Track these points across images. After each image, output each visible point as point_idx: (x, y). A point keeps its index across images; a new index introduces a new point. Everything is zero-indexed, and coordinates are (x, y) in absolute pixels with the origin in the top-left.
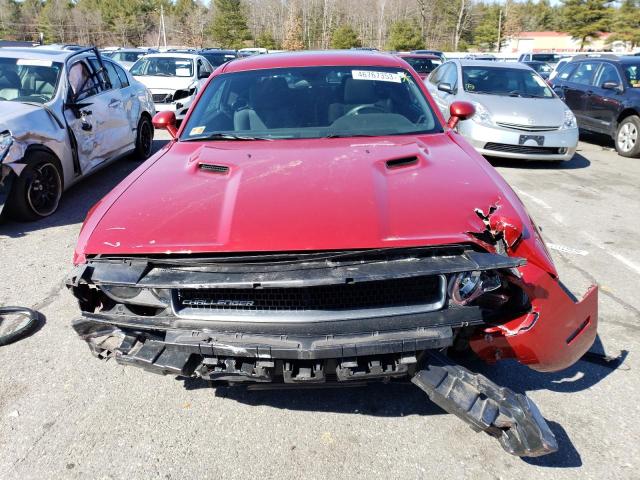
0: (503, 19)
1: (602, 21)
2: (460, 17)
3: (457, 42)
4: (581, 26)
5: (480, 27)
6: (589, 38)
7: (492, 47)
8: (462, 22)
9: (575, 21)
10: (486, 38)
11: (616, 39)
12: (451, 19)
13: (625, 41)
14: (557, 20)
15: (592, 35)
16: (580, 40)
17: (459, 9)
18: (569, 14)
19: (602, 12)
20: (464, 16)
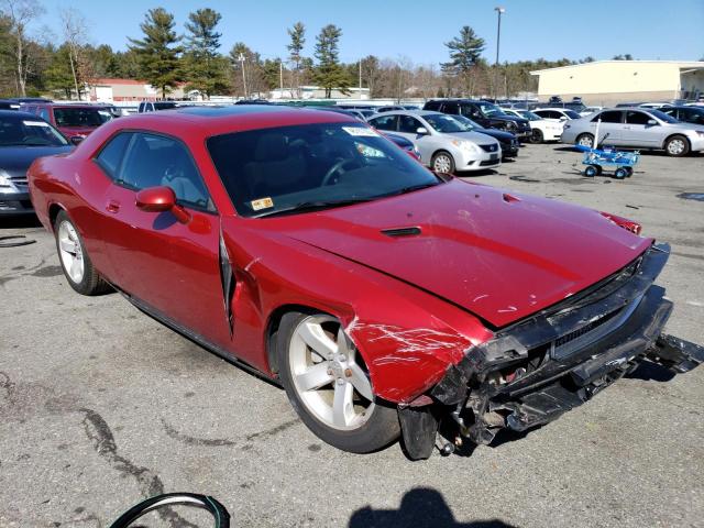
0: (75, 63)
1: (176, 70)
2: (20, 58)
3: (23, 87)
4: (158, 75)
5: (48, 71)
6: (168, 87)
7: (69, 94)
8: (24, 65)
9: (150, 69)
10: (60, 84)
11: (194, 89)
12: (7, 60)
13: (200, 90)
14: (125, 68)
15: (170, 84)
16: (161, 89)
17: (16, 48)
18: (143, 63)
19: (174, 62)
20: (24, 57)
